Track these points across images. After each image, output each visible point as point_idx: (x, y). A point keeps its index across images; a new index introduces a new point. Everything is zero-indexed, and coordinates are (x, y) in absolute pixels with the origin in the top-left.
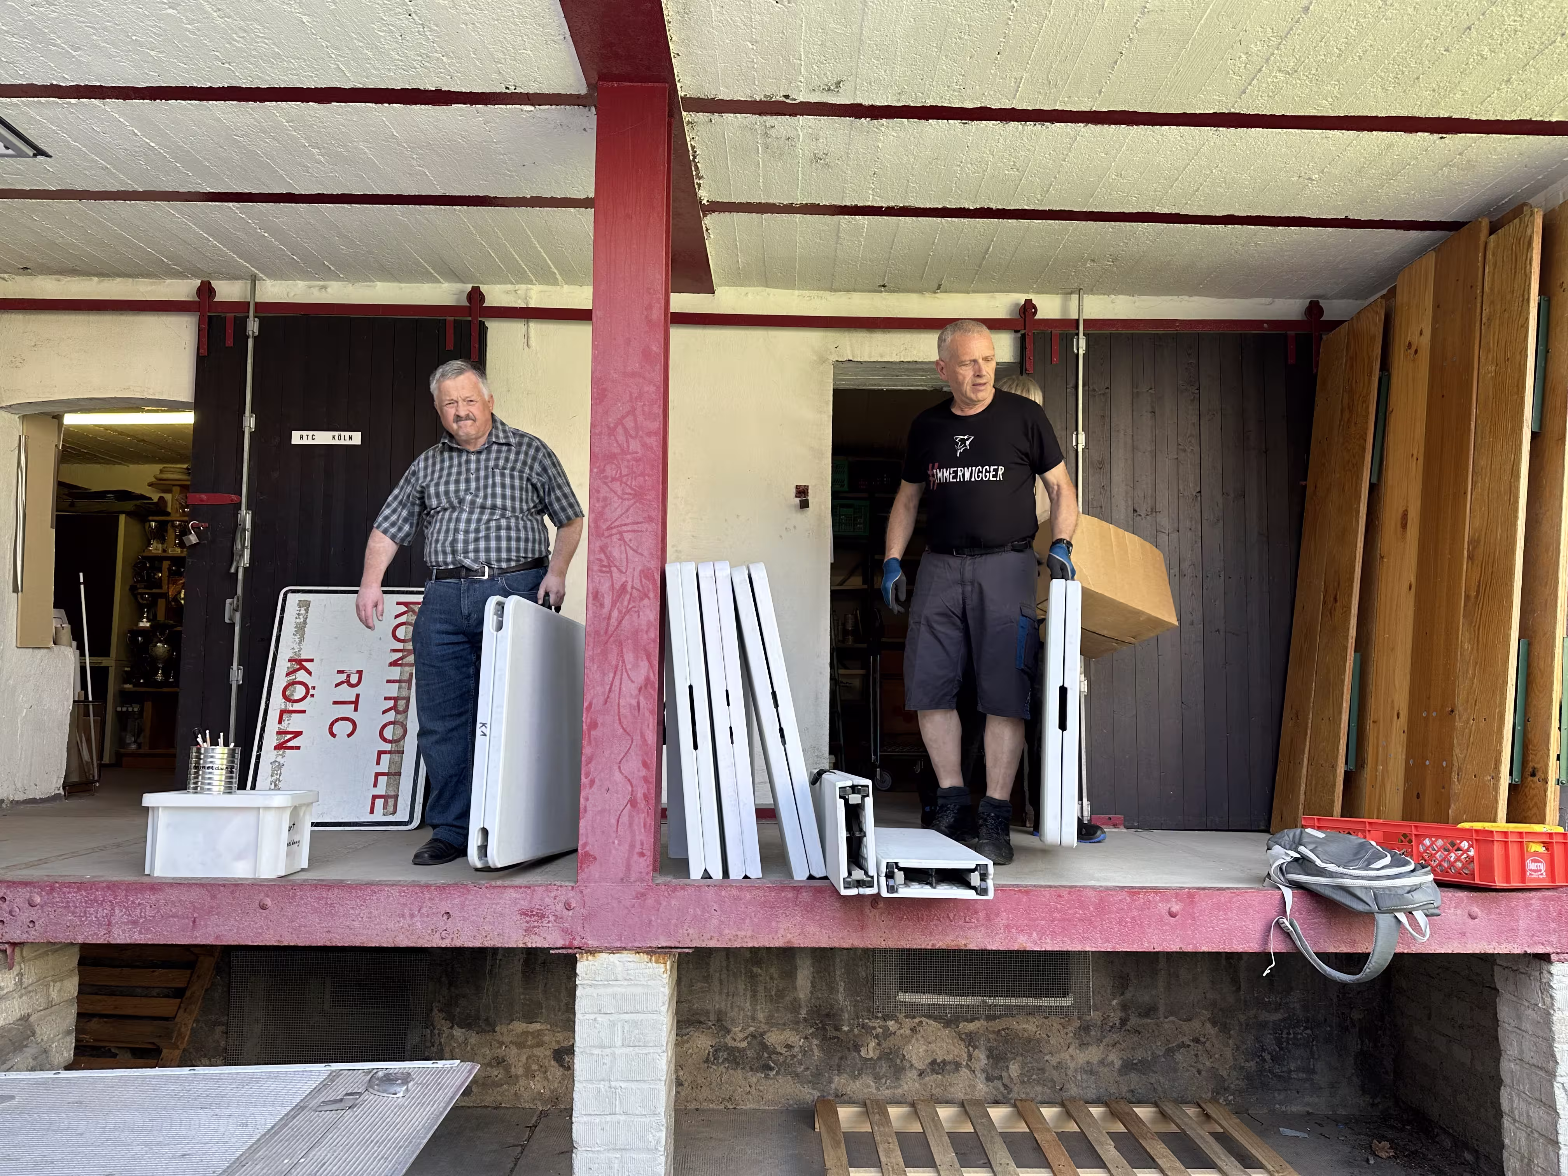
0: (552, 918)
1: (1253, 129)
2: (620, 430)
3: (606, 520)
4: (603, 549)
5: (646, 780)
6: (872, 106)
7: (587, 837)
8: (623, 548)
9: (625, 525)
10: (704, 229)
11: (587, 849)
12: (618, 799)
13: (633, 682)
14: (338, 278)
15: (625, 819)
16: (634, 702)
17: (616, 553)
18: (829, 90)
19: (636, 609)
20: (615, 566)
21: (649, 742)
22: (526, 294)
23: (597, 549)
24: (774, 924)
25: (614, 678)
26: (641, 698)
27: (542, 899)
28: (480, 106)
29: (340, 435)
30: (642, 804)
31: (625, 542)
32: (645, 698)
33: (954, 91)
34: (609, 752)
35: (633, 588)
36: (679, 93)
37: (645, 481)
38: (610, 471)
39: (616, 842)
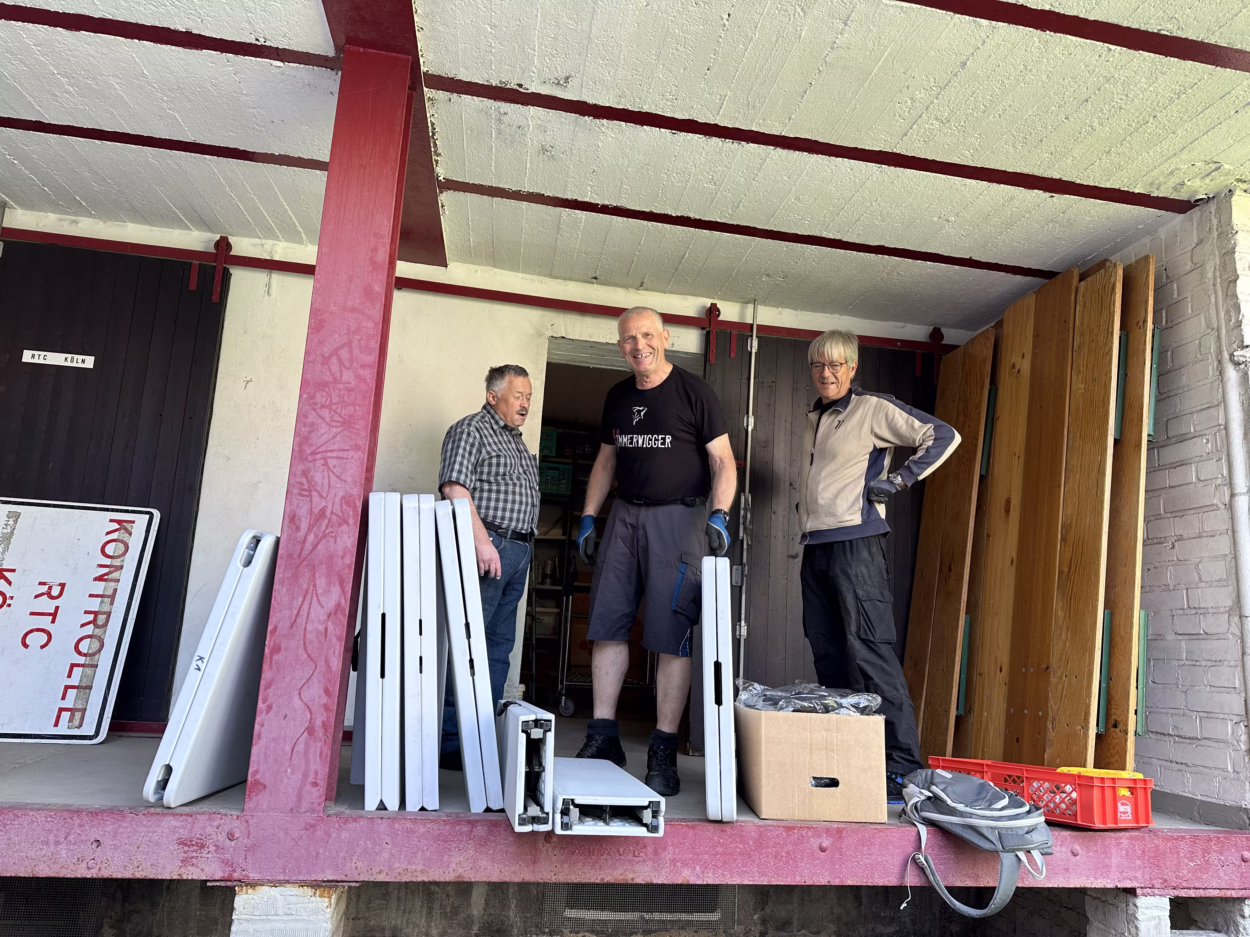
0: (212, 848)
1: (909, 170)
2: (334, 360)
3: (312, 445)
4: (305, 473)
5: (326, 707)
6: (595, 105)
7: (258, 765)
8: (326, 474)
9: (331, 451)
10: (440, 205)
11: (258, 777)
12: (295, 725)
13: (322, 607)
14: (90, 216)
15: (300, 747)
16: (321, 628)
17: (318, 477)
18: (558, 84)
19: (334, 534)
20: (317, 491)
21: (334, 669)
22: (272, 249)
23: (299, 473)
24: (446, 857)
25: (303, 602)
26: (330, 624)
27: (203, 828)
28: (230, 55)
29: (73, 358)
30: (320, 733)
31: (329, 468)
32: (334, 624)
33: (667, 100)
34: (289, 678)
35: (332, 513)
36: (422, 68)
37: (355, 410)
38: (320, 398)
39: (289, 771)
